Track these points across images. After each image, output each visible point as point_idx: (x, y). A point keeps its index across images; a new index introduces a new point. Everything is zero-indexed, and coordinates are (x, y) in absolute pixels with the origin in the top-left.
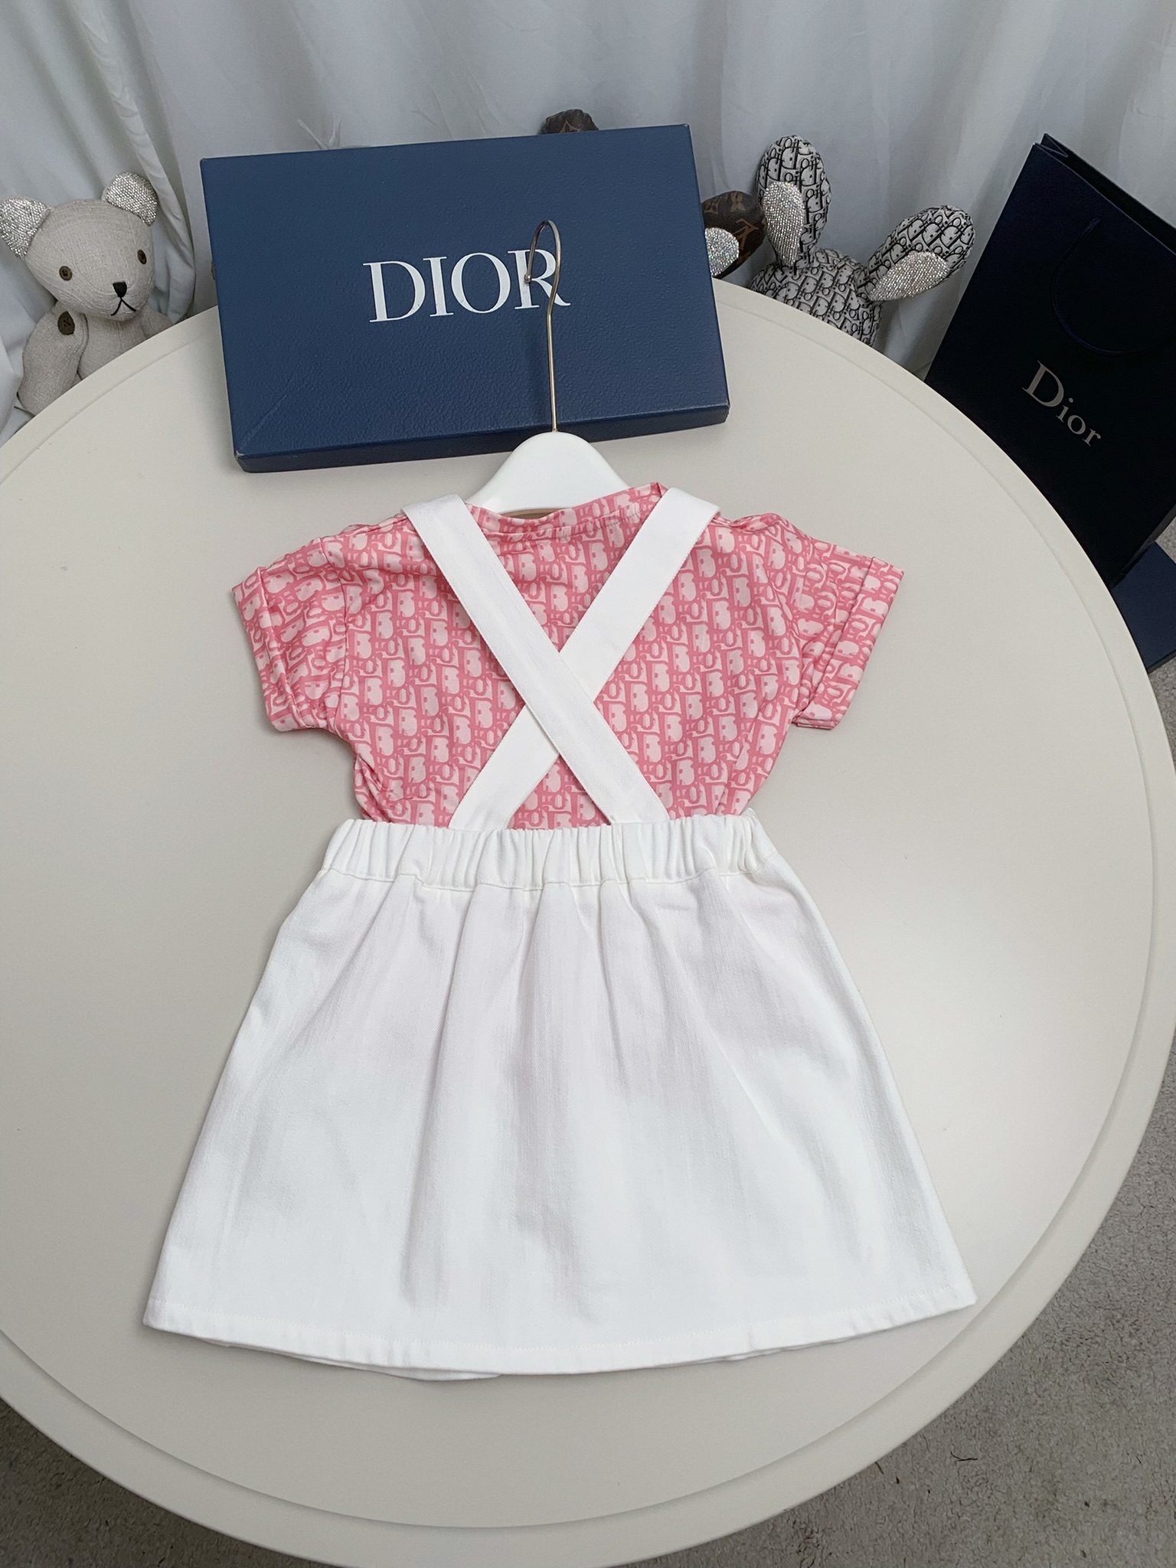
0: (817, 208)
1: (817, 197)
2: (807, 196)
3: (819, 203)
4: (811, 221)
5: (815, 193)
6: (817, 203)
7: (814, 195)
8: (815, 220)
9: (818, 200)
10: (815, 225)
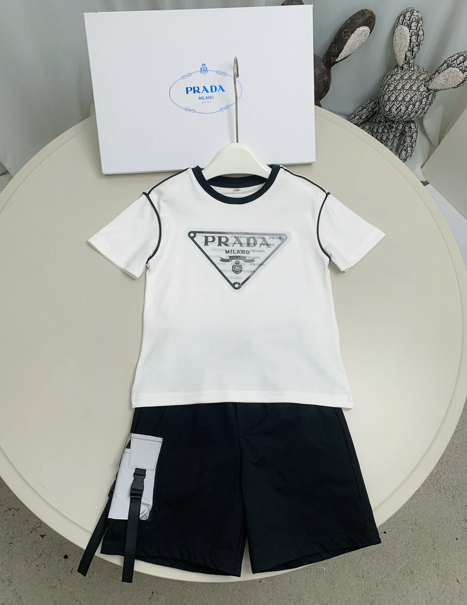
0: (415, 41)
1: (416, 36)
2: (412, 34)
3: (417, 39)
4: (411, 46)
5: (416, 34)
6: (415, 39)
7: (415, 34)
8: (413, 46)
9: (416, 37)
10: (413, 49)
